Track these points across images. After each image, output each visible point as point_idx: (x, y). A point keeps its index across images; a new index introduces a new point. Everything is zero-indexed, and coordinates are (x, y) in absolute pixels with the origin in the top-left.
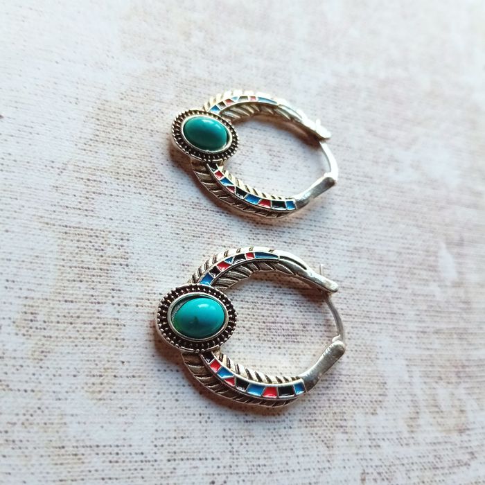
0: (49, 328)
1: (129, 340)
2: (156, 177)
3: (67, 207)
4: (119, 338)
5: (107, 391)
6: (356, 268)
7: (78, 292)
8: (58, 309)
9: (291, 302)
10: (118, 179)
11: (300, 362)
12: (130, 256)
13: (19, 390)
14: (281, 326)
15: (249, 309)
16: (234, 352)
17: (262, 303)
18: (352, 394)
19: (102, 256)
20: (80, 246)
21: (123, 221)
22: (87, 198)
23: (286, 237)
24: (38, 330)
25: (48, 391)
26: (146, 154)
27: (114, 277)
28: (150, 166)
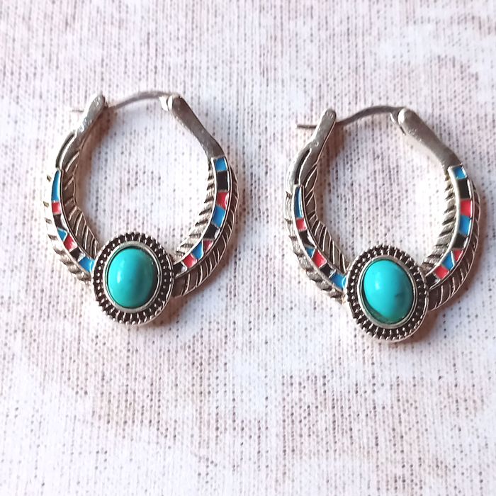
0: (410, 461)
1: (414, 372)
2: (198, 344)
3: (259, 452)
4: (412, 383)
5: (473, 393)
6: (291, 77)
7: (365, 432)
8: (387, 452)
9: (348, 172)
10: (209, 393)
11: (421, 166)
12: (312, 374)
13: (481, 488)
14: (380, 188)
15: (362, 228)
16: (416, 248)
17: (353, 210)
18: (455, 104)
19: (317, 407)
20: (307, 434)
21: (266, 384)
22: (243, 429)
23: (259, 172)
24: (414, 472)
25: (479, 457)
26: (166, 358)
27: (341, 392)
28: (183, 352)
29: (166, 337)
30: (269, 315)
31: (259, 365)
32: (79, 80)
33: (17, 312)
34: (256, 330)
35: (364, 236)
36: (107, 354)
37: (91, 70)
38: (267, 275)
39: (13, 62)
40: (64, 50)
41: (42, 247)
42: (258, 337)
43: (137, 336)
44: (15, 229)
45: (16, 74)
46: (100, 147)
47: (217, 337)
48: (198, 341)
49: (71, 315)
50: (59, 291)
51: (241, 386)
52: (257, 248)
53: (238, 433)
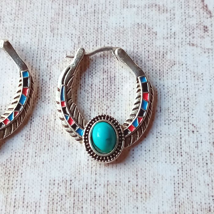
2: (9, 163)
4: (115, 184)
5: (145, 190)
6: (65, 33)
7: (89, 209)
9: (90, 79)
10: (12, 188)
11: (126, 76)
12: (65, 179)
14: (106, 87)
15: (95, 106)
16: (122, 116)
17: (92, 97)
18: (145, 46)
19: (66, 196)
20: (60, 210)
21: (41, 184)
22: (27, 207)
23: (46, 78)
27: (79, 188)
28: (1, 168)
30: (46, 149)
31: (38, 174)
34: (38, 157)
35: (96, 110)
38: (46, 129)
42: (39, 160)
47: (18, 160)
48: (9, 162)
51: (29, 185)
52: (43, 116)
53: (25, 209)
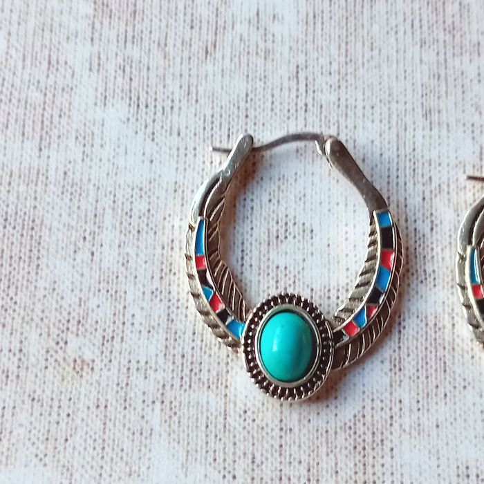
2: (360, 425)
6: (457, 121)
10: (374, 482)
21: (439, 475)
23: (424, 227)
26: (324, 440)
28: (343, 434)
29: (323, 415)
30: (439, 393)
31: (430, 452)
32: (221, 116)
33: (155, 379)
34: (425, 411)
36: (257, 432)
37: (234, 105)
38: (436, 348)
39: (147, 93)
40: (204, 82)
41: (182, 304)
42: (428, 419)
43: (291, 413)
44: (152, 284)
45: (151, 107)
46: (245, 193)
47: (380, 417)
48: (359, 421)
49: (215, 385)
50: (201, 357)
51: (411, 476)
52: (424, 315)
